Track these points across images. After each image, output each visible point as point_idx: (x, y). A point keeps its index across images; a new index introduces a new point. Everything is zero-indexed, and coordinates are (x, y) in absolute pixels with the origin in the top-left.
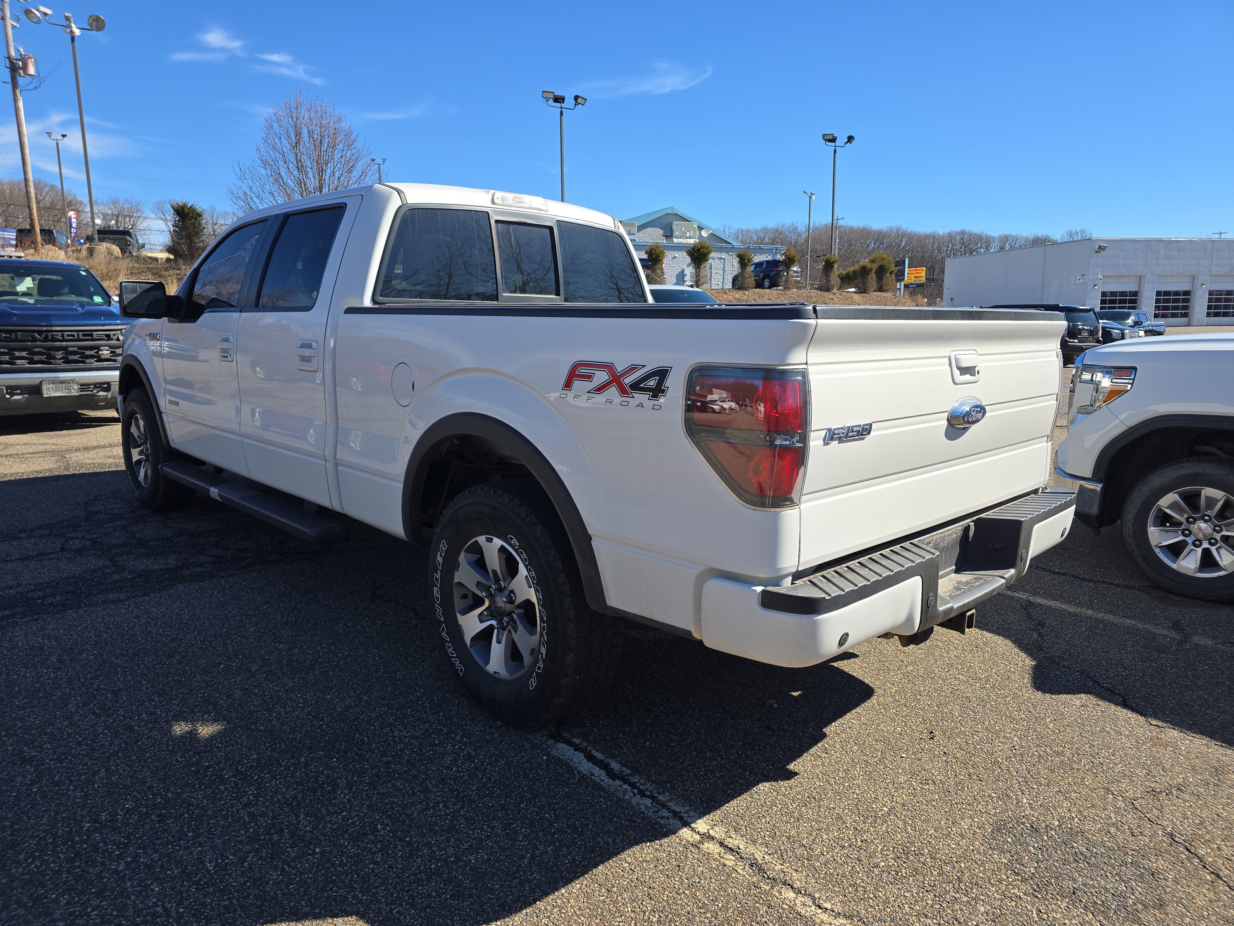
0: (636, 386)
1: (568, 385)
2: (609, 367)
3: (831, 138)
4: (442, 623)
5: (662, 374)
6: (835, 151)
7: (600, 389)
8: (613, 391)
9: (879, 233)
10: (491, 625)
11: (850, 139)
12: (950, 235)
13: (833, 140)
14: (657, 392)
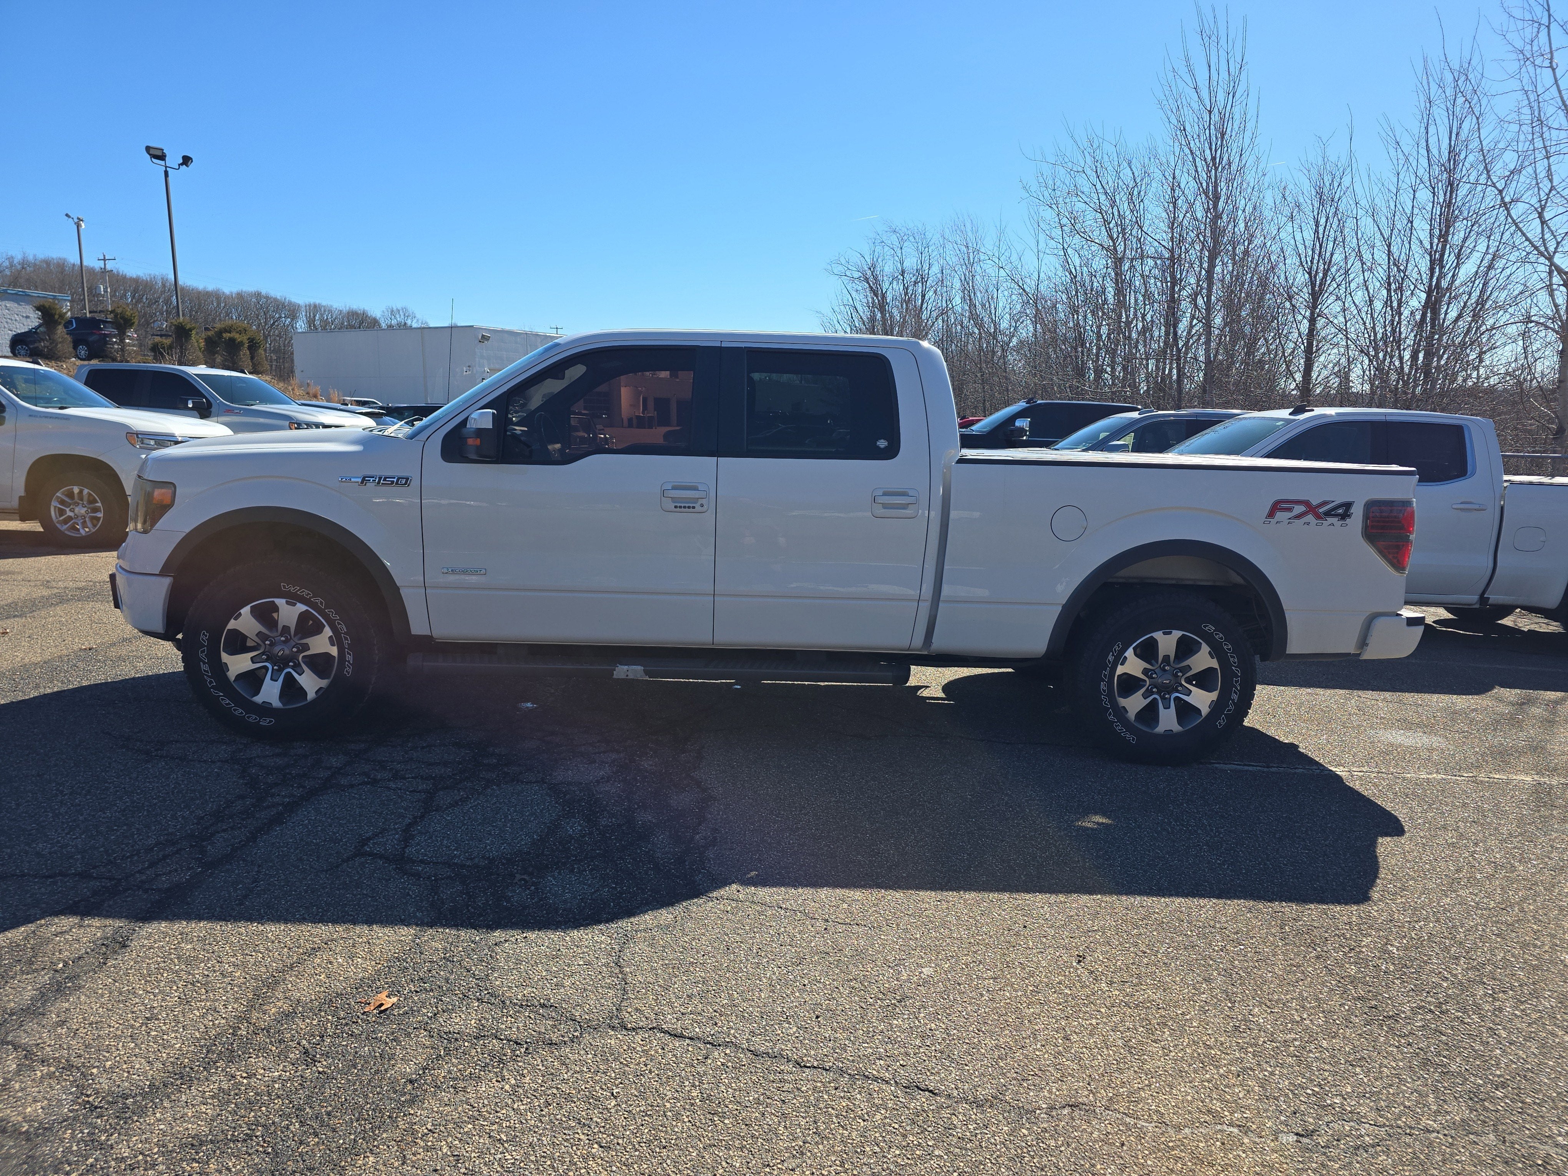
0: (1328, 514)
1: (1271, 514)
2: (1306, 503)
3: (159, 153)
4: (1109, 708)
5: (1348, 505)
6: (166, 173)
7: (1299, 516)
8: (1310, 518)
9: (136, 281)
10: (1155, 699)
11: (186, 160)
12: (240, 295)
13: (162, 157)
14: (1345, 516)
